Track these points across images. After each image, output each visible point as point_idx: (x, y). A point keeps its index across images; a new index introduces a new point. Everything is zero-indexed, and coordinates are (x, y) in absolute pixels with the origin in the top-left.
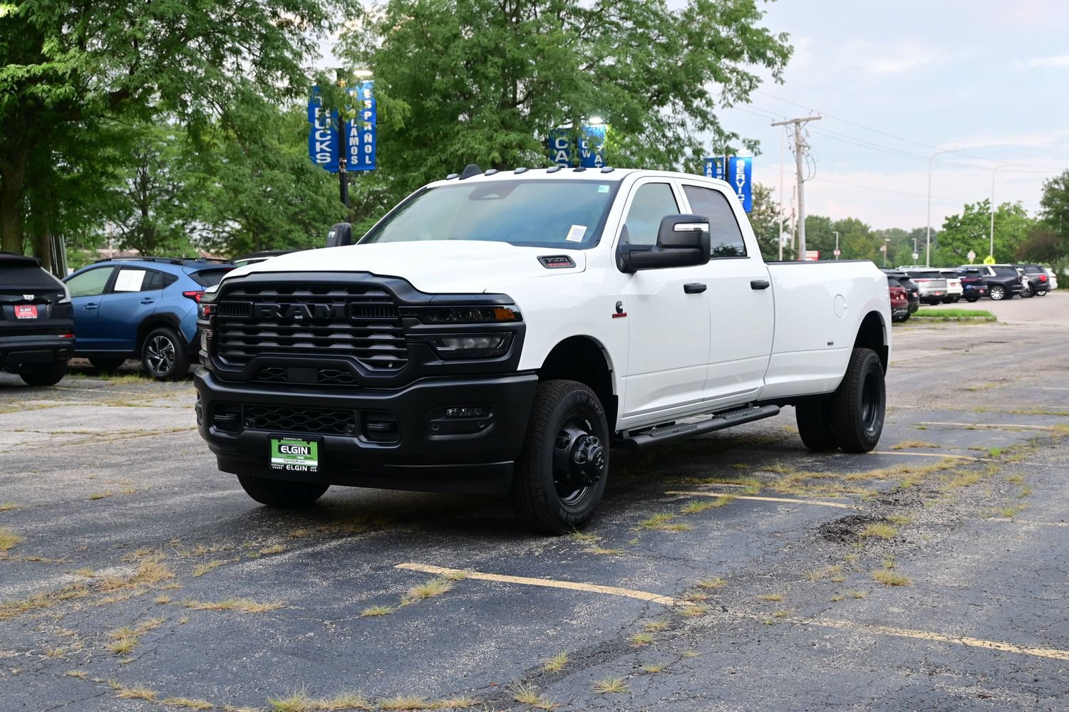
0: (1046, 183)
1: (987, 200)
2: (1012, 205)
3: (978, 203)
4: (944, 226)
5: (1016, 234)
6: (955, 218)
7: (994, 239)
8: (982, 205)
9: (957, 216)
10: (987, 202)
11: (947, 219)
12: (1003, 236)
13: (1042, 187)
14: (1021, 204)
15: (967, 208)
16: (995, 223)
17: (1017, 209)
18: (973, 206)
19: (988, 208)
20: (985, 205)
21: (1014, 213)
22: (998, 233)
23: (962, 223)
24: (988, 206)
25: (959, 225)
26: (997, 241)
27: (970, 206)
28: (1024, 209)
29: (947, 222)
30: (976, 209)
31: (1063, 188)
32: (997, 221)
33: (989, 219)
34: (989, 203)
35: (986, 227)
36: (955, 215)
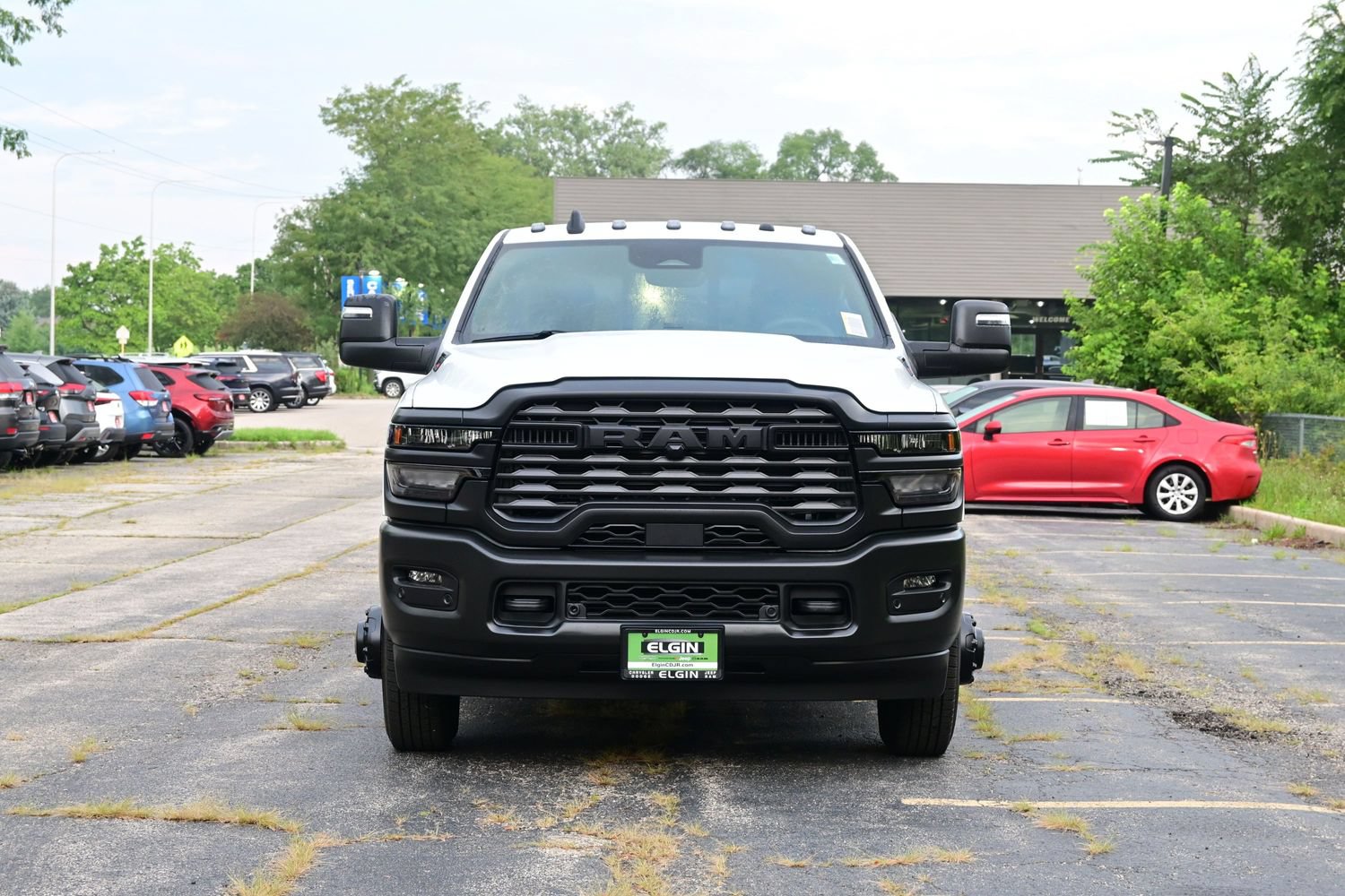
0: (281, 215)
1: (138, 239)
2: (176, 249)
3: (124, 244)
4: (66, 281)
5: (186, 298)
6: (85, 267)
7: (154, 306)
8: (131, 247)
9: (88, 265)
10: (138, 242)
11: (70, 268)
12: (166, 302)
13: (275, 222)
14: (191, 247)
15: (105, 251)
16: (155, 279)
17: (184, 256)
18: (115, 247)
19: (142, 253)
20: (136, 246)
21: (180, 262)
22: (159, 298)
23: (97, 277)
24: (140, 248)
25: (91, 279)
26: (158, 309)
27: (111, 248)
28: (196, 256)
29: (70, 274)
30: (121, 252)
31: (308, 225)
32: (157, 275)
33: (145, 271)
34: (142, 244)
35: (135, 285)
36: (84, 262)
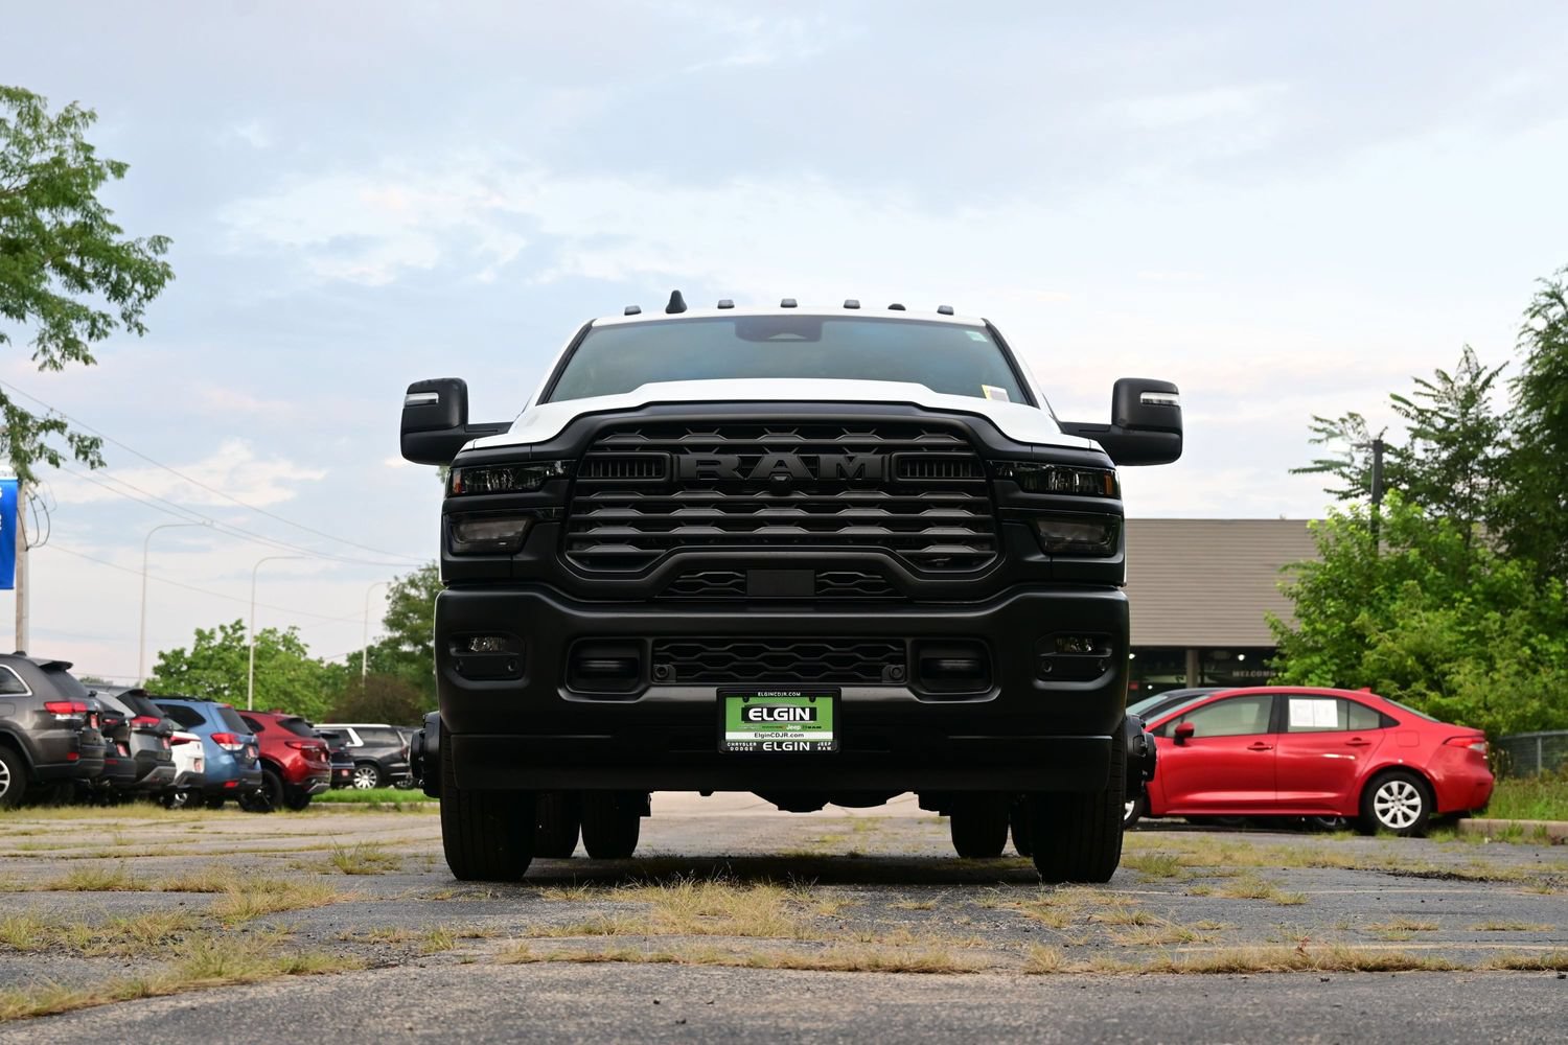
0: (394, 584)
1: (238, 622)
2: (279, 635)
3: (222, 628)
4: (157, 670)
5: (290, 689)
6: (178, 654)
7: (254, 697)
8: (230, 631)
9: (182, 652)
10: (238, 626)
11: (162, 656)
12: (268, 691)
13: (387, 592)
14: (296, 632)
15: (200, 635)
16: (255, 667)
17: (288, 642)
18: (212, 632)
19: (241, 638)
20: (235, 631)
21: (283, 649)
22: (259, 687)
23: (191, 665)
24: (240, 633)
25: (184, 668)
26: (259, 700)
27: (207, 632)
28: (301, 643)
29: (162, 662)
30: (219, 637)
32: (257, 662)
33: (244, 658)
34: (242, 628)
35: (233, 674)
36: (178, 648)
